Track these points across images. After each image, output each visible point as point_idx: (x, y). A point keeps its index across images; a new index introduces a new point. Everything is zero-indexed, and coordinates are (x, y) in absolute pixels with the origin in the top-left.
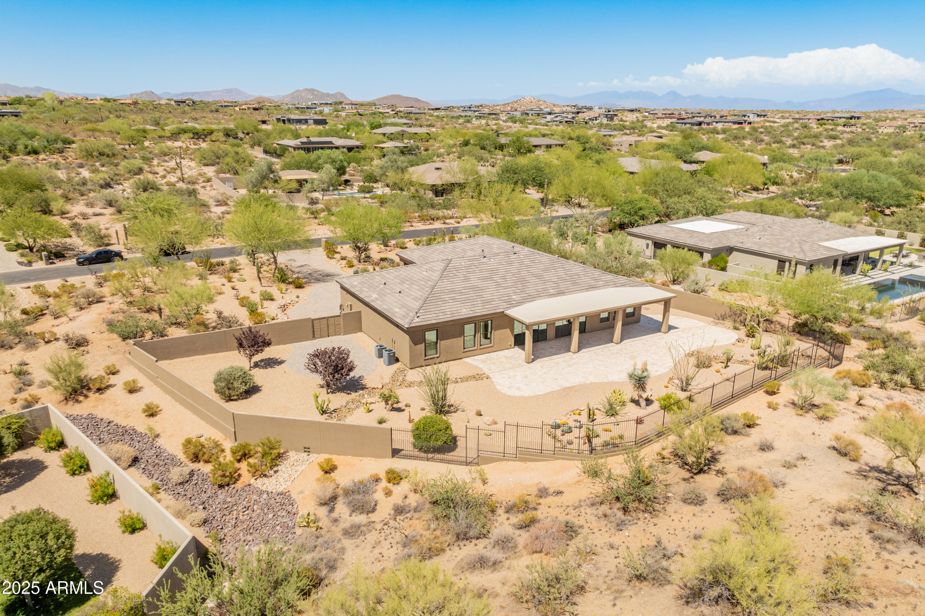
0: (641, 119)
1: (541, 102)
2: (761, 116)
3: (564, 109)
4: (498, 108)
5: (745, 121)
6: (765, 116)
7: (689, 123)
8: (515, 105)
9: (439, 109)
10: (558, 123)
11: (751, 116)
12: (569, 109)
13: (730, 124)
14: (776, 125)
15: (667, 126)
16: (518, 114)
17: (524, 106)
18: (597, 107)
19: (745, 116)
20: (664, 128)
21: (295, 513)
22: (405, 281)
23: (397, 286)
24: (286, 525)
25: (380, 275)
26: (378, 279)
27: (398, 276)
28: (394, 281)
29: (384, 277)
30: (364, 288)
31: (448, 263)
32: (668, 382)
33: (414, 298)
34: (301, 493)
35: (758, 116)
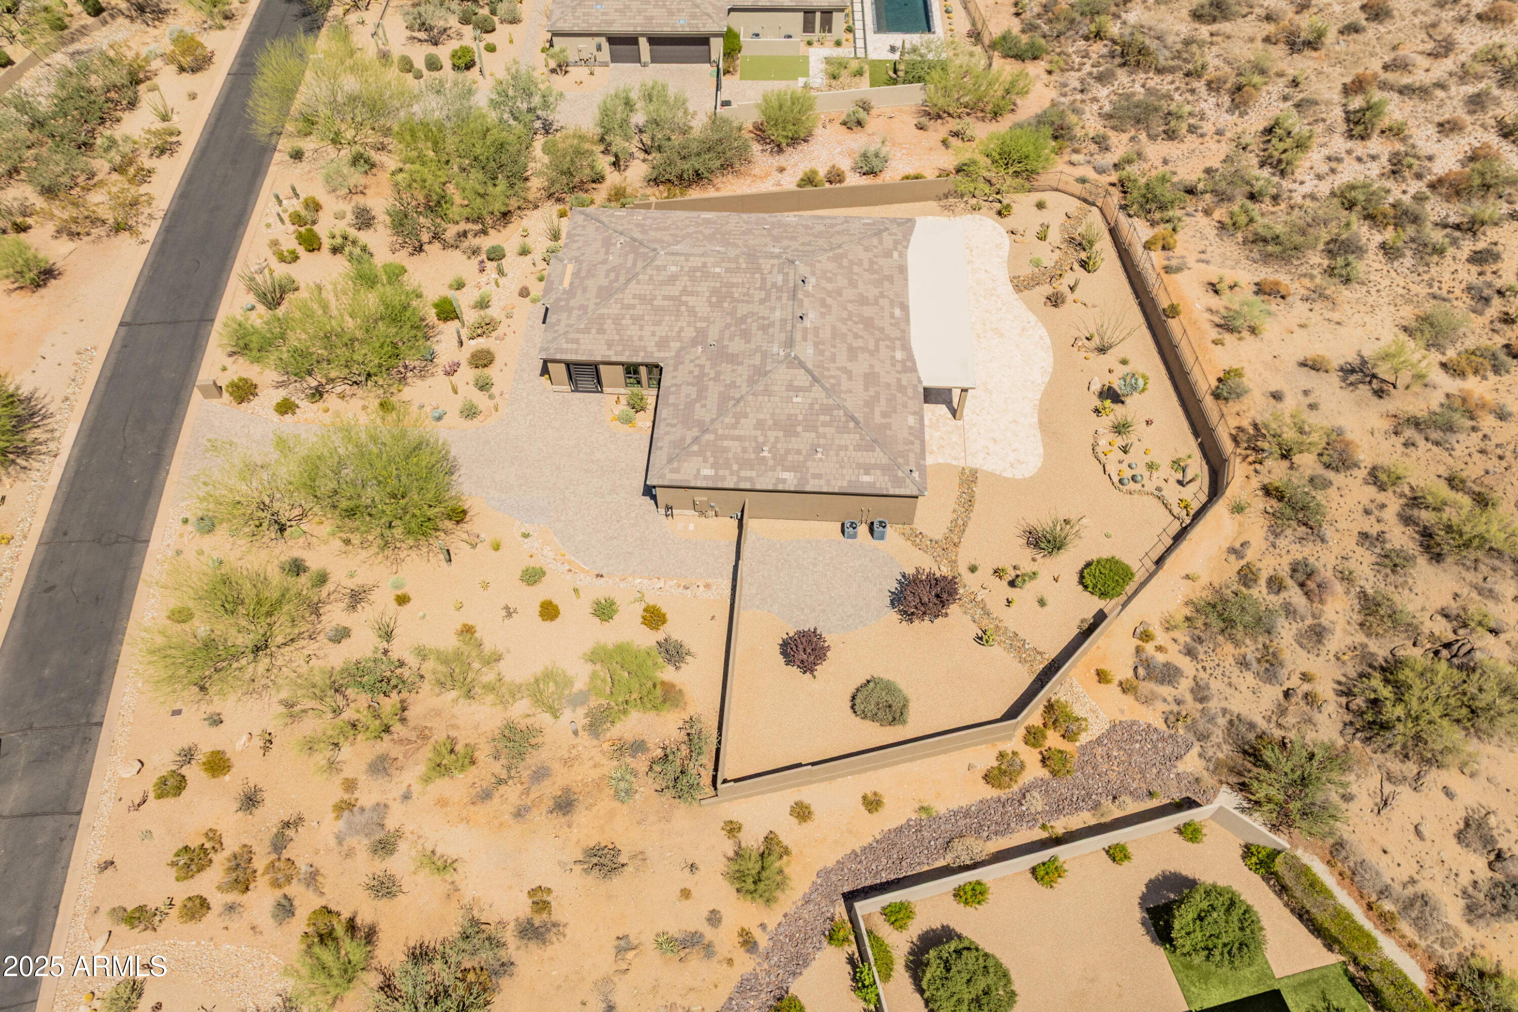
21: (1149, 726)
22: (789, 428)
23: (794, 443)
24: (1163, 739)
25: (724, 437)
26: (735, 446)
27: (760, 425)
28: (772, 435)
29: (739, 438)
30: (743, 473)
31: (802, 365)
32: (1075, 349)
33: (858, 448)
34: (1122, 711)
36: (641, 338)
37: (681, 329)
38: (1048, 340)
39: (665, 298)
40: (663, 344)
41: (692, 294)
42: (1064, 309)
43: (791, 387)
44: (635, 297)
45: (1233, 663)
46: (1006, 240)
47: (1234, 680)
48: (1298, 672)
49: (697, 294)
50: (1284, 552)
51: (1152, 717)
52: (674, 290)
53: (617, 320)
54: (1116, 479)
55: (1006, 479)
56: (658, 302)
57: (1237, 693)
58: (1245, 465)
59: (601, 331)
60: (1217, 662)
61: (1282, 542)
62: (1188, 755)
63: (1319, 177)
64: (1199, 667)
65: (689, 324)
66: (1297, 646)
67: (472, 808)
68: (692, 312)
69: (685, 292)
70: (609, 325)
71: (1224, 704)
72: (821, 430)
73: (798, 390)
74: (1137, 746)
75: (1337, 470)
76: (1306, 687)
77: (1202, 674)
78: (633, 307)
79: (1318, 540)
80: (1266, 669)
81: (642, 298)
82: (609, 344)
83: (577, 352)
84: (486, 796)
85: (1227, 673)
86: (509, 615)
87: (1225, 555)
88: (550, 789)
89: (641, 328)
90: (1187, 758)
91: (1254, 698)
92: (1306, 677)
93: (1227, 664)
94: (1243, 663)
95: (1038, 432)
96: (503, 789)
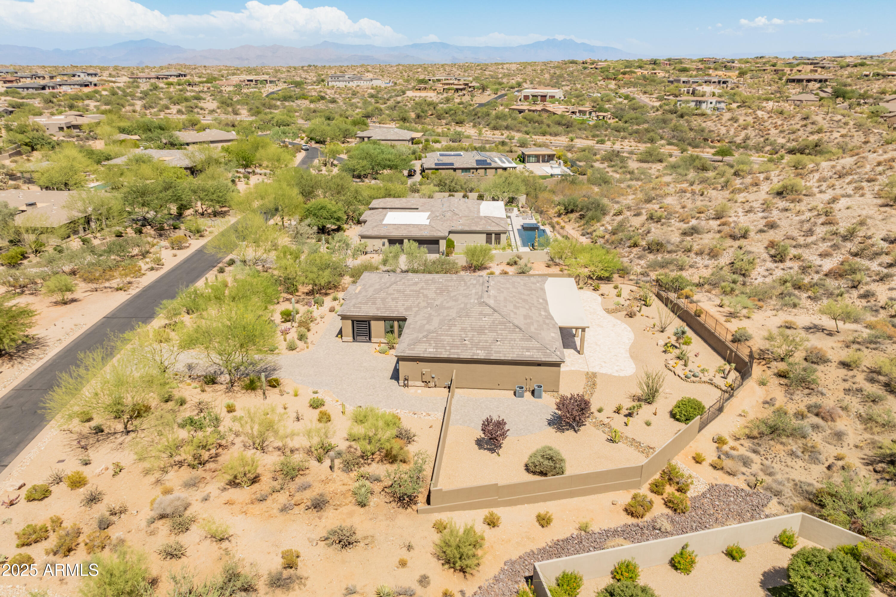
7: (32, 88)
11: (82, 75)
14: (120, 85)
19: (74, 76)
21: (737, 488)
22: (481, 331)
23: (483, 337)
24: (748, 495)
25: (442, 335)
26: (448, 339)
27: (463, 329)
28: (470, 334)
29: (451, 335)
30: (452, 351)
31: (487, 305)
32: (646, 331)
33: (522, 340)
34: (716, 479)
35: (88, 74)
36: (396, 307)
37: (419, 303)
38: (629, 329)
39: (411, 291)
40: (408, 309)
41: (426, 289)
42: (635, 318)
43: (481, 314)
44: (394, 290)
45: (785, 455)
46: (600, 298)
47: (789, 463)
48: (832, 456)
49: (429, 289)
50: (799, 401)
51: (739, 482)
52: (417, 288)
53: (383, 300)
54: (683, 377)
55: (615, 377)
56: (408, 292)
57: (793, 470)
58: (760, 366)
59: (374, 303)
60: (774, 455)
61: (795, 397)
62: (770, 503)
63: (764, 277)
64: (763, 458)
65: (424, 301)
66: (827, 445)
67: (251, 506)
68: (426, 296)
69: (422, 288)
70: (379, 301)
71: (787, 476)
72: (499, 332)
73: (485, 315)
74: (732, 499)
75: (817, 363)
76: (840, 463)
77: (765, 462)
78: (393, 294)
79: (819, 395)
80: (809, 456)
81: (399, 291)
82: (378, 309)
83: (359, 312)
84: (262, 500)
85: (783, 460)
86: (298, 419)
87: (762, 405)
88: (308, 495)
89: (397, 302)
90: (770, 505)
91: (807, 472)
92: (838, 459)
93: (781, 455)
94: (792, 454)
95: (630, 360)
96: (275, 495)
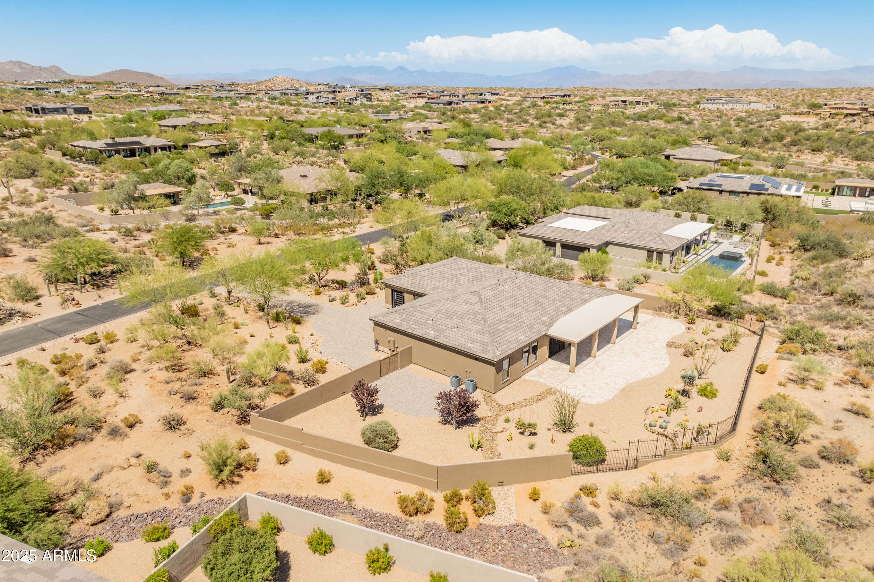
0: (395, 99)
1: (294, 81)
2: (494, 94)
3: (319, 88)
4: (252, 87)
5: (486, 100)
6: (497, 94)
7: (442, 103)
8: (269, 84)
9: (189, 88)
10: (324, 104)
11: (487, 94)
12: (323, 88)
13: (475, 103)
14: (509, 103)
15: (424, 106)
16: (277, 94)
17: (278, 84)
18: (349, 86)
19: (481, 95)
20: (421, 108)
21: (544, 539)
22: (450, 316)
23: (447, 321)
24: (548, 551)
25: (417, 311)
26: (419, 315)
27: (438, 311)
28: (439, 316)
29: (424, 313)
30: (412, 326)
33: (478, 332)
34: (532, 521)
35: (492, 94)
36: (427, 285)
37: (447, 286)
39: (451, 274)
40: (435, 289)
42: (690, 358)
43: (465, 301)
44: (438, 271)
45: (646, 534)
46: (682, 331)
47: (638, 544)
48: (695, 558)
49: (466, 276)
50: (746, 491)
51: (552, 535)
52: (457, 273)
53: (423, 277)
56: (447, 275)
57: (633, 552)
59: (414, 278)
60: (634, 529)
61: (748, 486)
64: (617, 527)
65: (452, 285)
66: (709, 544)
68: (458, 281)
69: (461, 274)
70: (418, 278)
71: (616, 554)
73: (467, 303)
75: (830, 461)
76: (691, 567)
77: (615, 531)
78: (434, 274)
79: (781, 493)
81: (441, 272)
82: (412, 284)
83: (397, 283)
85: (636, 539)
87: (694, 478)
88: (190, 389)
89: (431, 281)
91: (645, 560)
92: (699, 563)
93: (640, 533)
94: (653, 536)
95: (616, 392)
